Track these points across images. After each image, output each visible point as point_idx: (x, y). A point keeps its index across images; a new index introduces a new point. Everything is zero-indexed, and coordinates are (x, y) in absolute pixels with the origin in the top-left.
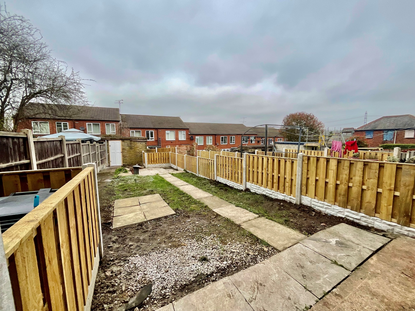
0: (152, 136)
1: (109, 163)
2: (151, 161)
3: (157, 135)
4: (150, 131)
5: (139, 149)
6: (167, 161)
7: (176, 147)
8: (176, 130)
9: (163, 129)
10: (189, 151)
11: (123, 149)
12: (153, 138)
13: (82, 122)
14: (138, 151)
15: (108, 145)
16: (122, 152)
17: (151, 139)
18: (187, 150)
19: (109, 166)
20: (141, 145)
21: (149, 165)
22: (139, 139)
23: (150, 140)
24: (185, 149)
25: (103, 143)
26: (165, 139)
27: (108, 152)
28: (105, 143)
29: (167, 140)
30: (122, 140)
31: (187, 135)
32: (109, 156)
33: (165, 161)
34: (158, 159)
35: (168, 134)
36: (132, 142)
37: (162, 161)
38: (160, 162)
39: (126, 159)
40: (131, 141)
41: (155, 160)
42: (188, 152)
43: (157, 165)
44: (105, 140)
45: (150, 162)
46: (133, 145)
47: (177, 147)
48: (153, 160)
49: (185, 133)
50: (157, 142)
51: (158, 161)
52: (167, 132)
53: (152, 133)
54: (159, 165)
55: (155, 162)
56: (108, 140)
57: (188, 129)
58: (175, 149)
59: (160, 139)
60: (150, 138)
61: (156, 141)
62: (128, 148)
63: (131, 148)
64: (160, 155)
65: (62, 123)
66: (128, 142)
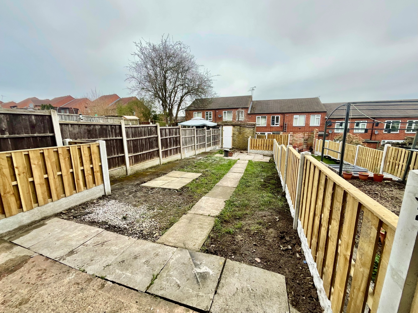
0: (277, 122)
1: (222, 145)
2: (254, 147)
3: (283, 121)
4: (276, 116)
5: (247, 134)
6: (270, 149)
7: (289, 135)
8: (307, 114)
9: (291, 114)
10: (307, 140)
11: (233, 134)
12: (279, 123)
13: (220, 111)
14: (246, 136)
15: (222, 130)
16: (233, 137)
17: (277, 124)
18: (304, 138)
19: (222, 147)
20: (249, 131)
21: (251, 151)
22: (247, 125)
23: (275, 125)
24: (301, 137)
25: (218, 128)
26: (292, 125)
27: (222, 136)
28: (220, 128)
29: (294, 125)
30: (233, 125)
31: (323, 119)
32: (222, 139)
33: (267, 148)
34: (260, 145)
35: (296, 118)
36: (242, 128)
37: (265, 148)
38: (262, 148)
39: (235, 143)
40: (240, 127)
41: (258, 146)
42: (305, 140)
43: (259, 151)
44: (220, 126)
45: (252, 148)
46: (242, 131)
47: (291, 134)
48: (255, 145)
49: (320, 117)
50: (282, 128)
51: (260, 147)
52: (295, 116)
53: (277, 118)
54: (261, 151)
55: (257, 148)
56: (222, 126)
57: (326, 112)
58: (288, 136)
59: (286, 124)
60: (275, 123)
61: (281, 126)
62: (237, 133)
63: (240, 133)
64: (263, 141)
65: (209, 112)
66: (238, 127)
